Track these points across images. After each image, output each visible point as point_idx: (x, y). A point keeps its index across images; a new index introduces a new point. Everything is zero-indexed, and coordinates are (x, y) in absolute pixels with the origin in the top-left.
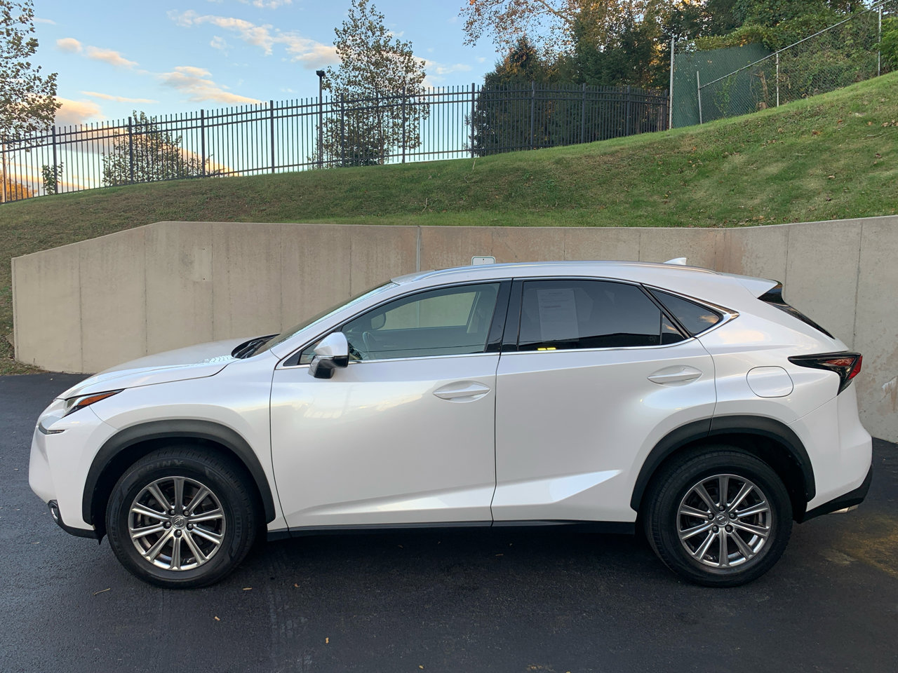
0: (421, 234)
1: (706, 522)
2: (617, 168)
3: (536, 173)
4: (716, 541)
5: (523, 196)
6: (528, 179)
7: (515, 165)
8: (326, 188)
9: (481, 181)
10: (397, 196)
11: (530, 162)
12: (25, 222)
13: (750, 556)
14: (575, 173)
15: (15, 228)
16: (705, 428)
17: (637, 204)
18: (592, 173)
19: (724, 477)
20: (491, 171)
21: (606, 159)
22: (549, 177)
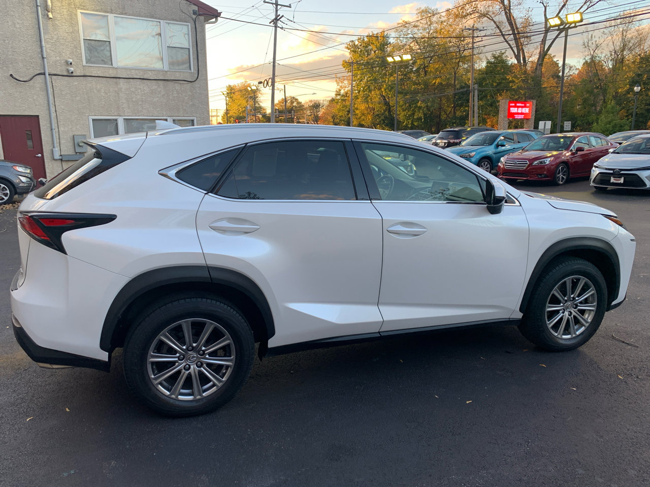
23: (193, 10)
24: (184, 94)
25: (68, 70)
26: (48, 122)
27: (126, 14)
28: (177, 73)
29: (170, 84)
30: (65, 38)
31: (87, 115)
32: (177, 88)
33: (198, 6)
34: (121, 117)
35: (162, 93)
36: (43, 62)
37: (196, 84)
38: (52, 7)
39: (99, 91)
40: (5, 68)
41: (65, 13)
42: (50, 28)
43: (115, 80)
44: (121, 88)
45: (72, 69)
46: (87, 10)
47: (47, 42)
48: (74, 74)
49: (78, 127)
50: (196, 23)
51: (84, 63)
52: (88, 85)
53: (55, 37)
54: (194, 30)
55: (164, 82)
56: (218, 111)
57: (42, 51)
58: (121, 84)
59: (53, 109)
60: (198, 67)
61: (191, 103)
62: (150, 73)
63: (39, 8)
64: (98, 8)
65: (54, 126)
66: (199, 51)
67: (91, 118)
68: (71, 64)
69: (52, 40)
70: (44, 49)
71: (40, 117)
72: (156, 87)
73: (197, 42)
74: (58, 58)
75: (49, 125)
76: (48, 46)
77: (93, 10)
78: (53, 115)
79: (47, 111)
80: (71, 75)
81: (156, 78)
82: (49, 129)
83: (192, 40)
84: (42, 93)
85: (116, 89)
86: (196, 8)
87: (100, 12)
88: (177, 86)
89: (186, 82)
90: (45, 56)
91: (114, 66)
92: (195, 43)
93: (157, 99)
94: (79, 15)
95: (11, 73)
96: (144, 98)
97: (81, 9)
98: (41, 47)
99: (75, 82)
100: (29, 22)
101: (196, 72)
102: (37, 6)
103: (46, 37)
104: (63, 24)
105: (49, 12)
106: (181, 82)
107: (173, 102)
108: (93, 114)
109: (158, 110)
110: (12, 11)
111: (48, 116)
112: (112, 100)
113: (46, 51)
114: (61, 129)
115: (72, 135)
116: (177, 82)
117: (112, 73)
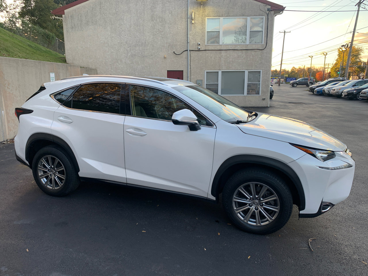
23: (268, 9)
24: (256, 57)
25: (198, 48)
26: (187, 73)
27: (229, 16)
28: (254, 46)
29: (249, 51)
30: (198, 32)
31: (204, 70)
32: (253, 54)
33: (271, 6)
34: (220, 71)
35: (244, 57)
36: (188, 44)
37: (265, 51)
38: (194, 18)
39: (211, 57)
40: (172, 49)
41: (200, 20)
42: (193, 28)
43: (219, 51)
44: (222, 55)
45: (199, 47)
46: (210, 17)
47: (190, 35)
48: (201, 50)
49: (199, 76)
50: (269, 15)
51: (206, 44)
52: (207, 55)
53: (194, 32)
54: (267, 20)
55: (246, 51)
56: (329, 65)
57: (188, 40)
58: (223, 53)
59: (189, 67)
60: (267, 41)
61: (260, 62)
62: (238, 46)
63: (189, 19)
64: (216, 15)
65: (189, 75)
66: (268, 32)
67: (206, 71)
68: (199, 44)
69: (193, 34)
70: (189, 38)
71: (184, 71)
72: (241, 54)
73: (268, 26)
74: (194, 42)
75: (187, 75)
76: (191, 37)
77: (213, 17)
78: (189, 70)
79: (187, 69)
80: (199, 50)
81: (241, 49)
82: (187, 77)
83: (265, 26)
84: (186, 60)
85: (220, 56)
86: (269, 7)
87: (216, 17)
88: (253, 53)
89: (258, 50)
90: (189, 42)
91: (220, 44)
92: (266, 28)
93: (241, 60)
94: (206, 20)
95: (174, 51)
96: (234, 60)
97: (208, 17)
98: (188, 37)
99: (200, 53)
100: (184, 26)
101: (265, 44)
102: (188, 18)
103: (190, 32)
104: (199, 25)
105: (193, 20)
106: (256, 50)
107: (249, 62)
108: (207, 69)
109: (240, 66)
110: (178, 22)
111: (187, 71)
112: (217, 62)
113: (189, 39)
114: (192, 77)
115: (196, 80)
116: (253, 50)
117: (218, 48)
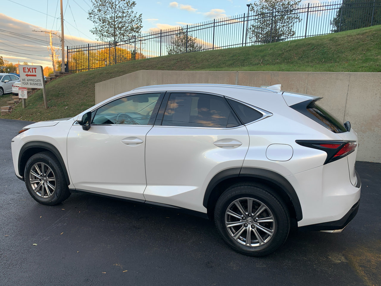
0: (238, 75)
1: (241, 221)
2: (363, 41)
3: (318, 45)
4: (245, 231)
5: (308, 57)
6: (313, 49)
7: (309, 42)
8: (223, 56)
9: (290, 50)
10: (250, 59)
11: (317, 41)
12: (115, 71)
13: (262, 243)
14: (339, 45)
15: (111, 73)
16: (237, 172)
17: (366, 60)
18: (348, 45)
19: (250, 199)
20: (296, 45)
21: (358, 37)
22: (324, 47)
